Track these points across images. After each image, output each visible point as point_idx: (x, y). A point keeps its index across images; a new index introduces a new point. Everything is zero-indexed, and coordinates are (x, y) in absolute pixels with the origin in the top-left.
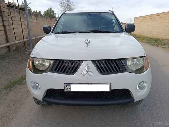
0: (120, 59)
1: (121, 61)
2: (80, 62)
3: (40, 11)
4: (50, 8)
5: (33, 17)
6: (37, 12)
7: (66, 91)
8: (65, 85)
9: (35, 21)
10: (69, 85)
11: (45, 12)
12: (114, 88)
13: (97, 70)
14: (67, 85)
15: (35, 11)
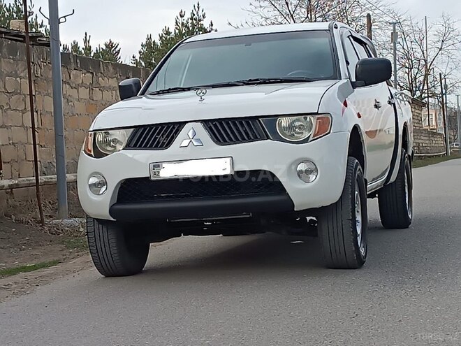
0: (257, 118)
1: (259, 121)
2: (181, 124)
3: (110, 46)
4: (188, 16)
5: (76, 76)
6: (88, 49)
7: (152, 178)
8: (152, 165)
9: (84, 93)
10: (157, 166)
11: (149, 45)
12: (238, 168)
13: (212, 138)
14: (154, 166)
15: (75, 46)
